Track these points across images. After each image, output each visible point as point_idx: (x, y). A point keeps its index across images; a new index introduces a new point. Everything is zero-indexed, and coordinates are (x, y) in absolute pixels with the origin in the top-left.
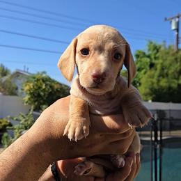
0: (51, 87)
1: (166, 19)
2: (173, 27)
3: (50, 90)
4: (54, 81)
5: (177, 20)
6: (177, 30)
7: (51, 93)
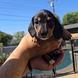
0: (2, 35)
1: (48, 2)
2: (52, 5)
3: (2, 37)
4: (3, 33)
5: (53, 2)
6: (53, 6)
7: (2, 38)
